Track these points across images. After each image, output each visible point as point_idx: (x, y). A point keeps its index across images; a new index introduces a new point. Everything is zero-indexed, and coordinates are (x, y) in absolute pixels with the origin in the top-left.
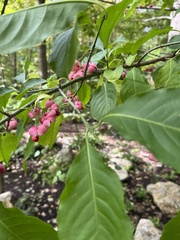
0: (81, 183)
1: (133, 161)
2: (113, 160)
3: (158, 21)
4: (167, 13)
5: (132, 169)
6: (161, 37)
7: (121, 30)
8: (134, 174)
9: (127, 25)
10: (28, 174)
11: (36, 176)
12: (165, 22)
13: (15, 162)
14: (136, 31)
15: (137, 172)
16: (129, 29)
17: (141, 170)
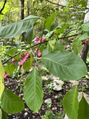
0: (31, 80)
1: (65, 82)
2: (55, 80)
3: (79, 13)
4: (84, 10)
5: (64, 85)
6: (80, 22)
7: (61, 17)
8: (65, 88)
9: (64, 15)
10: (13, 86)
11: (17, 87)
12: (82, 14)
13: (7, 80)
14: (68, 18)
15: (67, 87)
16: (65, 17)
17: (69, 86)
